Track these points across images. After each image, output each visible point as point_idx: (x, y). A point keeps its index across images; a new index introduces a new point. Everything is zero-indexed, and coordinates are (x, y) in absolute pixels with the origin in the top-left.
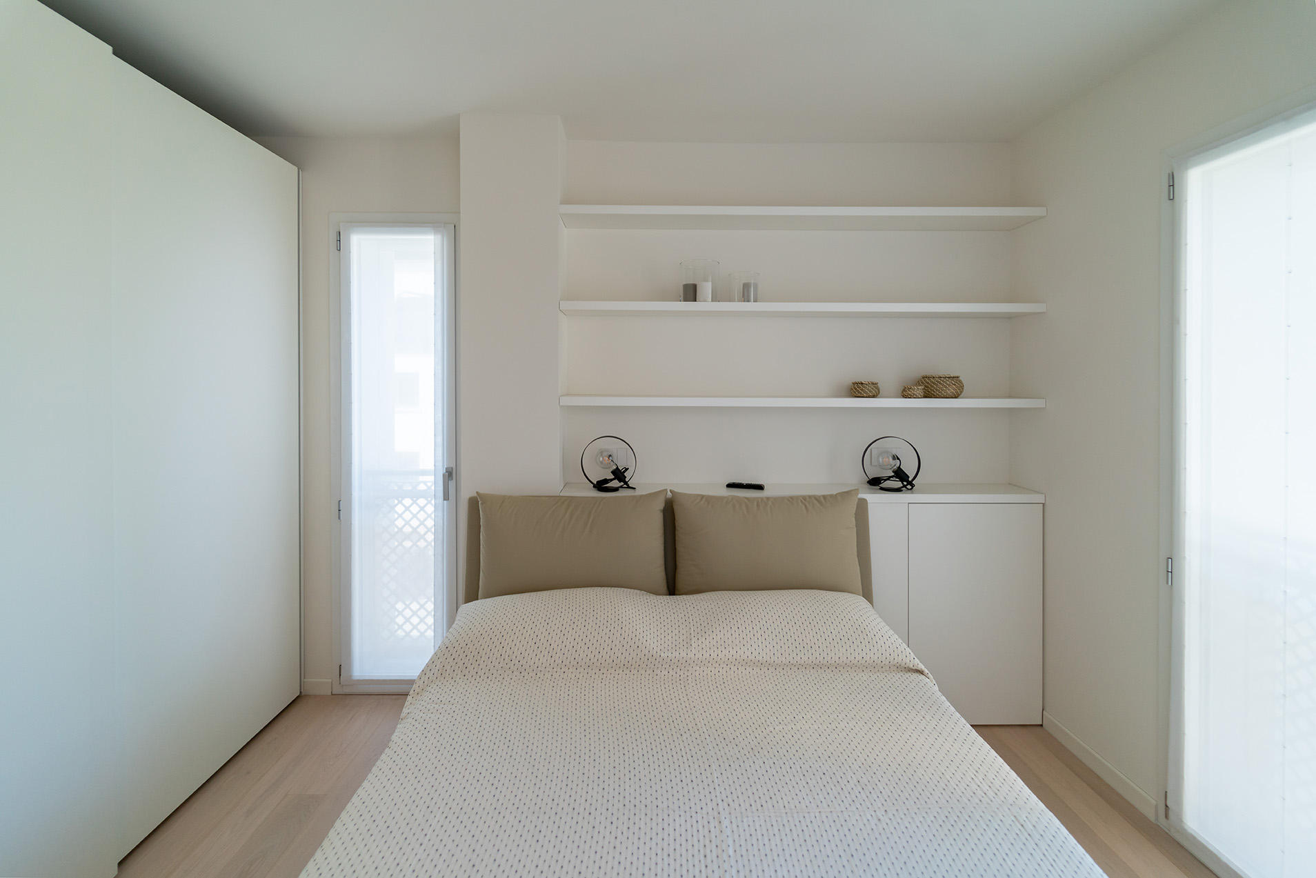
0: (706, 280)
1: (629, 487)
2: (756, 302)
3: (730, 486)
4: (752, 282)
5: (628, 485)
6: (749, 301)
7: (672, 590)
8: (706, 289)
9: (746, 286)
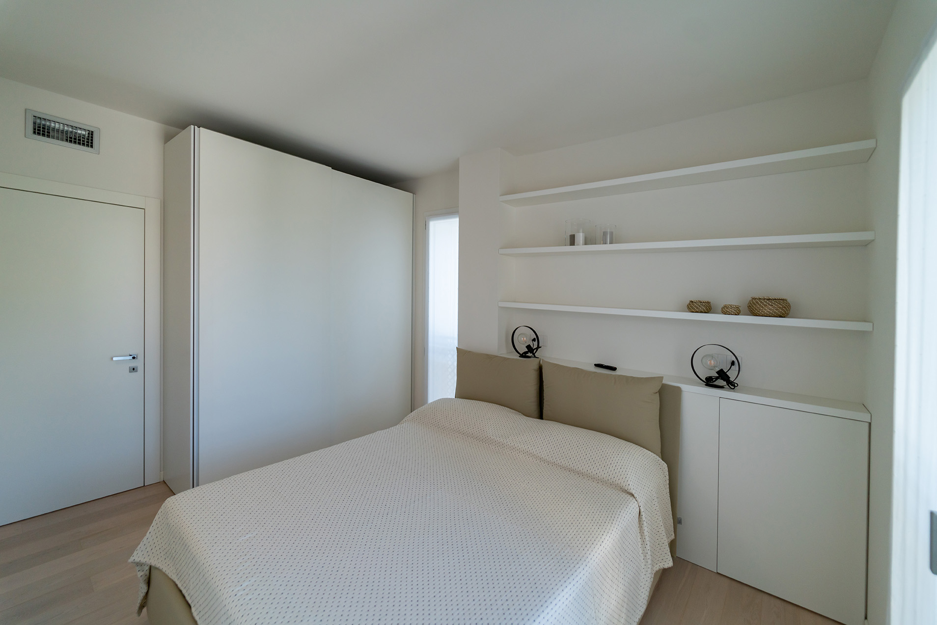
0: (579, 232)
1: (535, 357)
2: (612, 243)
3: (597, 365)
4: (609, 231)
5: (535, 355)
6: (606, 244)
7: (541, 417)
8: (580, 237)
9: (605, 234)
